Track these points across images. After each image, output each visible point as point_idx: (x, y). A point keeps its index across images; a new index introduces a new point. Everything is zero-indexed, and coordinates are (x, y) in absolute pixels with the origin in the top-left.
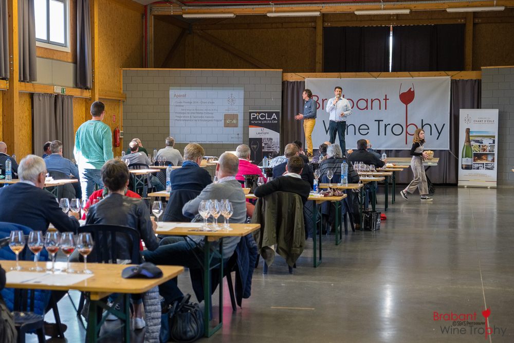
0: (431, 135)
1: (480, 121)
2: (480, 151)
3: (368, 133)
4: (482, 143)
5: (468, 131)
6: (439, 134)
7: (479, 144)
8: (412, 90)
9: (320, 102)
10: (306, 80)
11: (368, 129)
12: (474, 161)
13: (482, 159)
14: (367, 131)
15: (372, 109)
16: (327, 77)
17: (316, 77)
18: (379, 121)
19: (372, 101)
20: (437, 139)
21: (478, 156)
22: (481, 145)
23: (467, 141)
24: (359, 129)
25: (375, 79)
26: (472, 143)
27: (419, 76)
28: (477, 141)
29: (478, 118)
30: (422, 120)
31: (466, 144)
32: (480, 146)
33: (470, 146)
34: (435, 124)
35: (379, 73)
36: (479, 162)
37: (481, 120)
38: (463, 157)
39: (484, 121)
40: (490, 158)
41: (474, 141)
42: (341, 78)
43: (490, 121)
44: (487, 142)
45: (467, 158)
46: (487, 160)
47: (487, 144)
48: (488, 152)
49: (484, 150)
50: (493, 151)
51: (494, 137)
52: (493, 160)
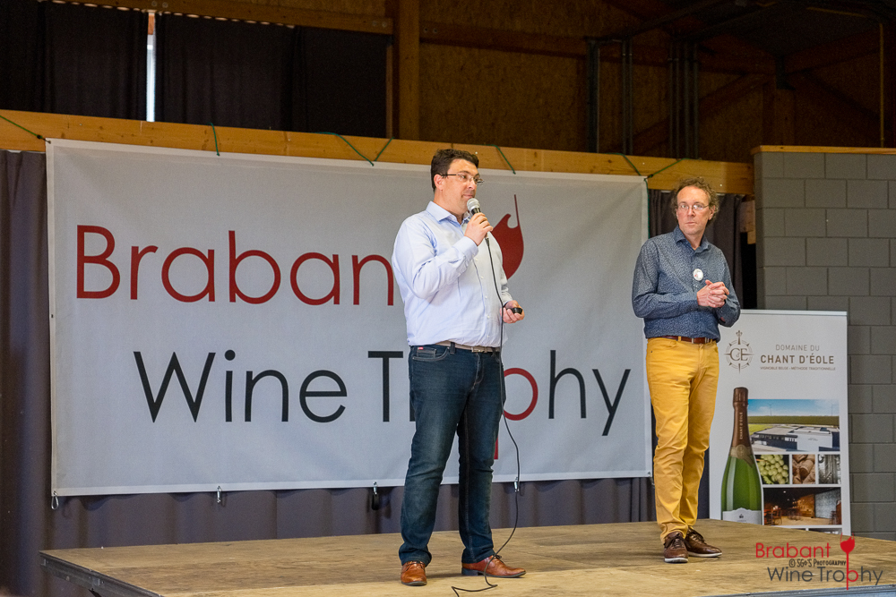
0: (583, 415)
1: (785, 359)
2: (786, 480)
3: (342, 409)
4: (793, 446)
5: (741, 397)
6: (612, 409)
7: (783, 452)
8: (512, 224)
9: (121, 258)
10: (55, 148)
11: (343, 393)
12: (769, 519)
13: (796, 512)
14: (336, 402)
15: (356, 301)
16: (152, 144)
17: (102, 140)
18: (386, 356)
19: (357, 266)
20: (606, 433)
21: (782, 502)
22: (791, 453)
23: (739, 442)
24: (304, 394)
25: (364, 165)
26: (759, 447)
27: (534, 168)
28: (776, 441)
29: (778, 347)
30: (553, 353)
31: (734, 453)
32: (786, 458)
33: (751, 459)
34: (596, 372)
36: (787, 524)
37: (787, 353)
38: (724, 508)
39: (796, 359)
40: (825, 507)
41: (764, 438)
42: (218, 151)
43: (820, 359)
44: (811, 443)
45: (741, 510)
46: (814, 516)
47: (814, 452)
48: (817, 485)
49: (803, 475)
50: (835, 480)
51: (834, 421)
52: (837, 517)
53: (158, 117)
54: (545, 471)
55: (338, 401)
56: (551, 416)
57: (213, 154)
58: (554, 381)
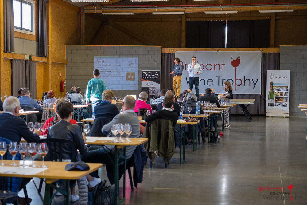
0: (250, 85)
1: (279, 78)
2: (279, 96)
4: (280, 90)
5: (272, 83)
6: (255, 85)
7: (278, 91)
8: (239, 59)
10: (176, 52)
12: (276, 101)
13: (280, 100)
15: (215, 70)
16: (188, 51)
17: (182, 51)
18: (219, 77)
20: (254, 88)
21: (278, 98)
23: (271, 90)
24: (207, 82)
25: (216, 52)
26: (274, 90)
27: (243, 51)
28: (277, 90)
29: (278, 76)
30: (245, 77)
32: (279, 92)
33: (273, 92)
34: (252, 79)
35: (219, 48)
36: (278, 102)
38: (269, 99)
39: (281, 78)
40: (285, 100)
41: (275, 89)
42: (196, 51)
43: (285, 78)
44: (283, 90)
45: (271, 99)
46: (283, 101)
47: (283, 91)
48: (284, 96)
49: (282, 95)
50: (287, 96)
51: (287, 87)
52: (287, 101)
53: (227, 47)
54: (243, 93)
55: (212, 83)
56: (245, 85)
57: (195, 52)
58: (245, 81)
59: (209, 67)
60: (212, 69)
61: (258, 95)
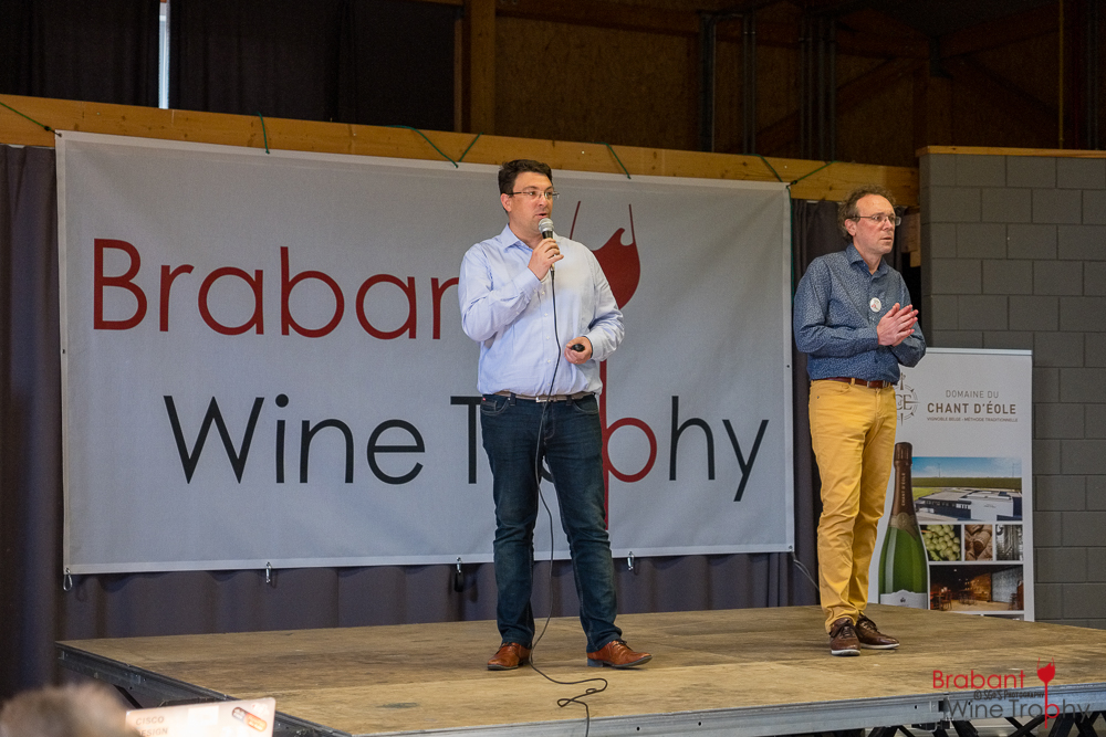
0: (712, 476)
1: (957, 408)
2: (957, 555)
3: (418, 468)
4: (966, 514)
5: (904, 456)
6: (746, 469)
7: (954, 521)
8: (626, 241)
9: (148, 280)
10: (67, 143)
11: (420, 448)
12: (937, 603)
13: (969, 595)
14: (411, 460)
15: (437, 335)
16: (186, 138)
17: (125, 133)
18: (472, 402)
19: (437, 292)
20: (738, 498)
21: (952, 584)
22: (963, 523)
23: (901, 509)
24: (372, 449)
25: (447, 166)
26: (925, 516)
27: (653, 171)
28: (945, 508)
29: (949, 394)
30: (675, 400)
31: (895, 522)
32: (957, 529)
33: (916, 530)
34: (727, 423)
36: (958, 609)
37: (960, 401)
38: (882, 590)
39: (971, 408)
40: (1004, 590)
41: (931, 504)
42: (267, 146)
43: (999, 409)
44: (987, 510)
45: (903, 593)
46: (991, 600)
47: (991, 521)
48: (994, 561)
49: (978, 549)
50: (1016, 556)
51: (1016, 484)
52: (1018, 601)
53: (173, 103)
54: (663, 544)
55: (414, 458)
56: (673, 477)
57: (261, 152)
58: (676, 434)
59: (387, 307)
60: (411, 325)
61: (768, 555)
